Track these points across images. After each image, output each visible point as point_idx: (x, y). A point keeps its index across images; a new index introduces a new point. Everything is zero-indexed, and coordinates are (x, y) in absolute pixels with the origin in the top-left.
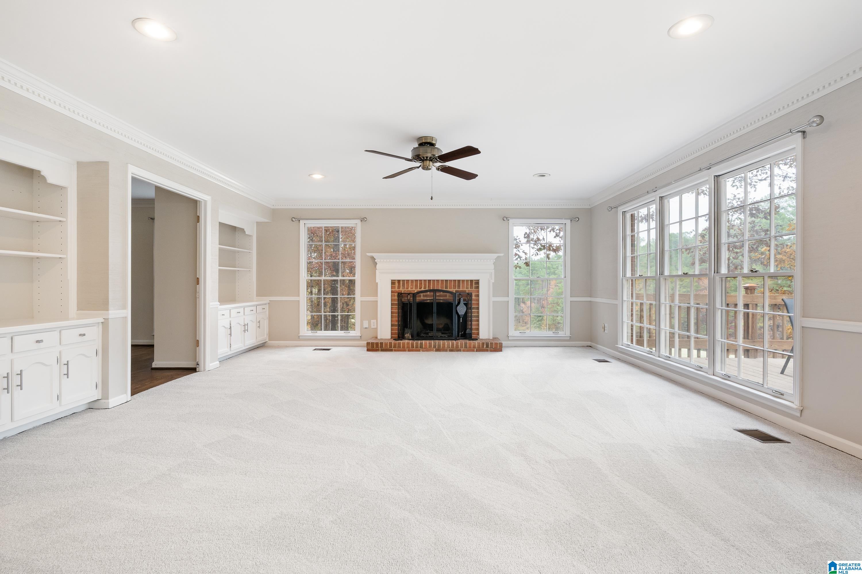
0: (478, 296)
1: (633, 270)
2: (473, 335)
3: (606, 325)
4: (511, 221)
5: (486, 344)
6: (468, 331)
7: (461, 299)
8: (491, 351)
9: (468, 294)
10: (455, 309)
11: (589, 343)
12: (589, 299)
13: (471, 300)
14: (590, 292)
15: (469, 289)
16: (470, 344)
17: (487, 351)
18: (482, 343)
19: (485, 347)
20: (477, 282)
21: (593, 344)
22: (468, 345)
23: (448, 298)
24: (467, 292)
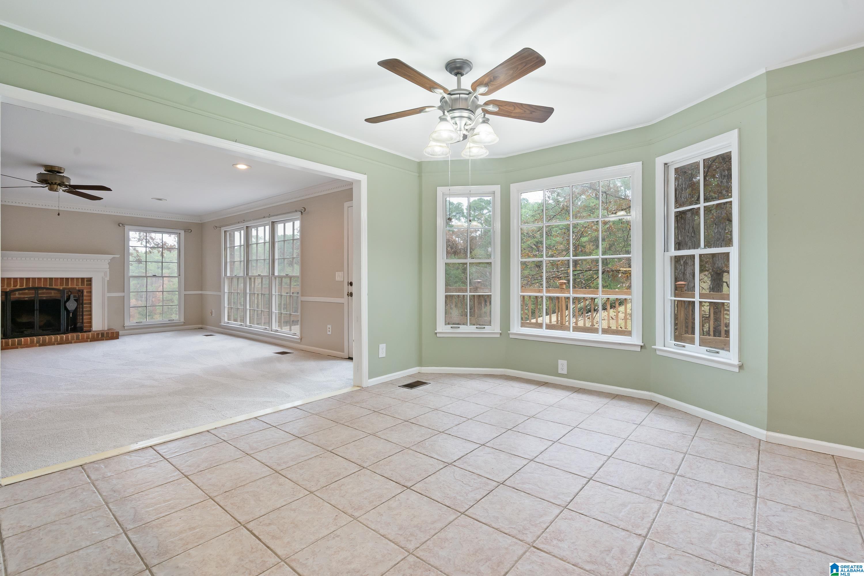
0: (90, 292)
1: (231, 271)
2: (85, 328)
3: (213, 311)
4: (127, 227)
5: (101, 334)
6: (79, 325)
7: (71, 295)
8: (106, 340)
9: (79, 291)
10: (63, 305)
11: (200, 326)
12: (200, 292)
13: (83, 296)
14: (201, 286)
15: (80, 286)
16: (83, 336)
17: (103, 340)
18: (96, 334)
19: (100, 336)
20: (90, 280)
21: (204, 326)
22: (80, 336)
23: (53, 294)
24: (77, 289)
